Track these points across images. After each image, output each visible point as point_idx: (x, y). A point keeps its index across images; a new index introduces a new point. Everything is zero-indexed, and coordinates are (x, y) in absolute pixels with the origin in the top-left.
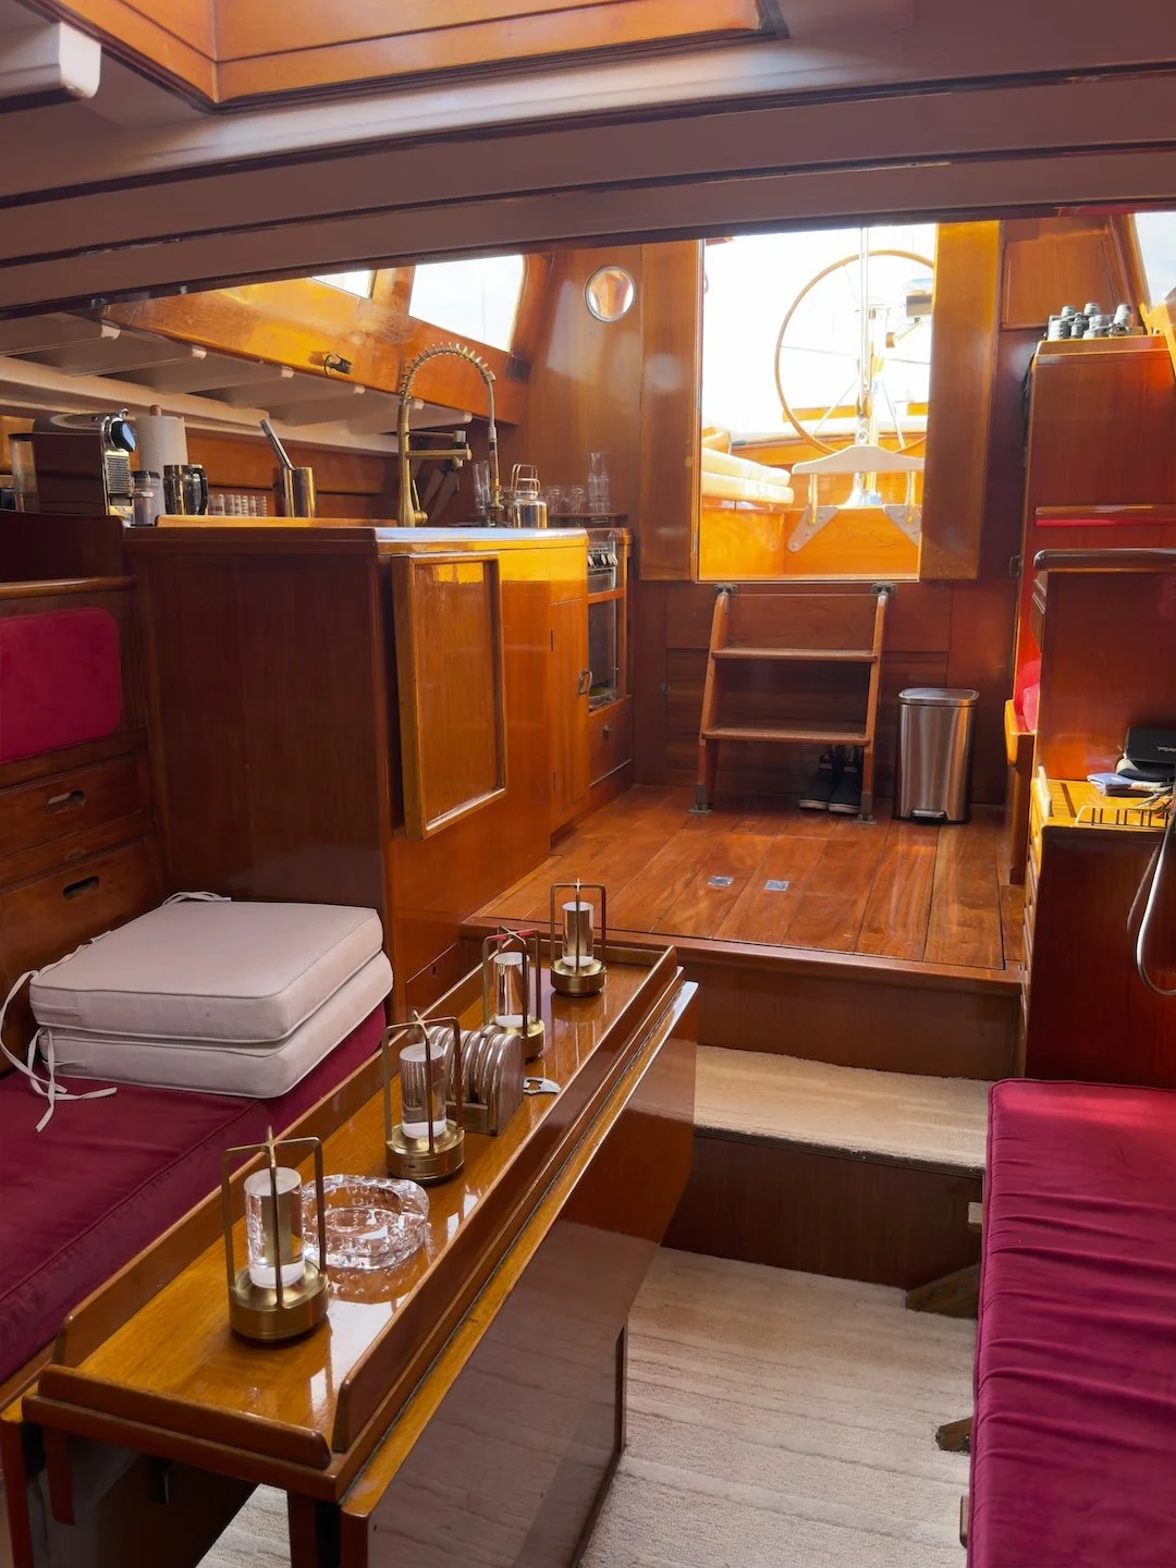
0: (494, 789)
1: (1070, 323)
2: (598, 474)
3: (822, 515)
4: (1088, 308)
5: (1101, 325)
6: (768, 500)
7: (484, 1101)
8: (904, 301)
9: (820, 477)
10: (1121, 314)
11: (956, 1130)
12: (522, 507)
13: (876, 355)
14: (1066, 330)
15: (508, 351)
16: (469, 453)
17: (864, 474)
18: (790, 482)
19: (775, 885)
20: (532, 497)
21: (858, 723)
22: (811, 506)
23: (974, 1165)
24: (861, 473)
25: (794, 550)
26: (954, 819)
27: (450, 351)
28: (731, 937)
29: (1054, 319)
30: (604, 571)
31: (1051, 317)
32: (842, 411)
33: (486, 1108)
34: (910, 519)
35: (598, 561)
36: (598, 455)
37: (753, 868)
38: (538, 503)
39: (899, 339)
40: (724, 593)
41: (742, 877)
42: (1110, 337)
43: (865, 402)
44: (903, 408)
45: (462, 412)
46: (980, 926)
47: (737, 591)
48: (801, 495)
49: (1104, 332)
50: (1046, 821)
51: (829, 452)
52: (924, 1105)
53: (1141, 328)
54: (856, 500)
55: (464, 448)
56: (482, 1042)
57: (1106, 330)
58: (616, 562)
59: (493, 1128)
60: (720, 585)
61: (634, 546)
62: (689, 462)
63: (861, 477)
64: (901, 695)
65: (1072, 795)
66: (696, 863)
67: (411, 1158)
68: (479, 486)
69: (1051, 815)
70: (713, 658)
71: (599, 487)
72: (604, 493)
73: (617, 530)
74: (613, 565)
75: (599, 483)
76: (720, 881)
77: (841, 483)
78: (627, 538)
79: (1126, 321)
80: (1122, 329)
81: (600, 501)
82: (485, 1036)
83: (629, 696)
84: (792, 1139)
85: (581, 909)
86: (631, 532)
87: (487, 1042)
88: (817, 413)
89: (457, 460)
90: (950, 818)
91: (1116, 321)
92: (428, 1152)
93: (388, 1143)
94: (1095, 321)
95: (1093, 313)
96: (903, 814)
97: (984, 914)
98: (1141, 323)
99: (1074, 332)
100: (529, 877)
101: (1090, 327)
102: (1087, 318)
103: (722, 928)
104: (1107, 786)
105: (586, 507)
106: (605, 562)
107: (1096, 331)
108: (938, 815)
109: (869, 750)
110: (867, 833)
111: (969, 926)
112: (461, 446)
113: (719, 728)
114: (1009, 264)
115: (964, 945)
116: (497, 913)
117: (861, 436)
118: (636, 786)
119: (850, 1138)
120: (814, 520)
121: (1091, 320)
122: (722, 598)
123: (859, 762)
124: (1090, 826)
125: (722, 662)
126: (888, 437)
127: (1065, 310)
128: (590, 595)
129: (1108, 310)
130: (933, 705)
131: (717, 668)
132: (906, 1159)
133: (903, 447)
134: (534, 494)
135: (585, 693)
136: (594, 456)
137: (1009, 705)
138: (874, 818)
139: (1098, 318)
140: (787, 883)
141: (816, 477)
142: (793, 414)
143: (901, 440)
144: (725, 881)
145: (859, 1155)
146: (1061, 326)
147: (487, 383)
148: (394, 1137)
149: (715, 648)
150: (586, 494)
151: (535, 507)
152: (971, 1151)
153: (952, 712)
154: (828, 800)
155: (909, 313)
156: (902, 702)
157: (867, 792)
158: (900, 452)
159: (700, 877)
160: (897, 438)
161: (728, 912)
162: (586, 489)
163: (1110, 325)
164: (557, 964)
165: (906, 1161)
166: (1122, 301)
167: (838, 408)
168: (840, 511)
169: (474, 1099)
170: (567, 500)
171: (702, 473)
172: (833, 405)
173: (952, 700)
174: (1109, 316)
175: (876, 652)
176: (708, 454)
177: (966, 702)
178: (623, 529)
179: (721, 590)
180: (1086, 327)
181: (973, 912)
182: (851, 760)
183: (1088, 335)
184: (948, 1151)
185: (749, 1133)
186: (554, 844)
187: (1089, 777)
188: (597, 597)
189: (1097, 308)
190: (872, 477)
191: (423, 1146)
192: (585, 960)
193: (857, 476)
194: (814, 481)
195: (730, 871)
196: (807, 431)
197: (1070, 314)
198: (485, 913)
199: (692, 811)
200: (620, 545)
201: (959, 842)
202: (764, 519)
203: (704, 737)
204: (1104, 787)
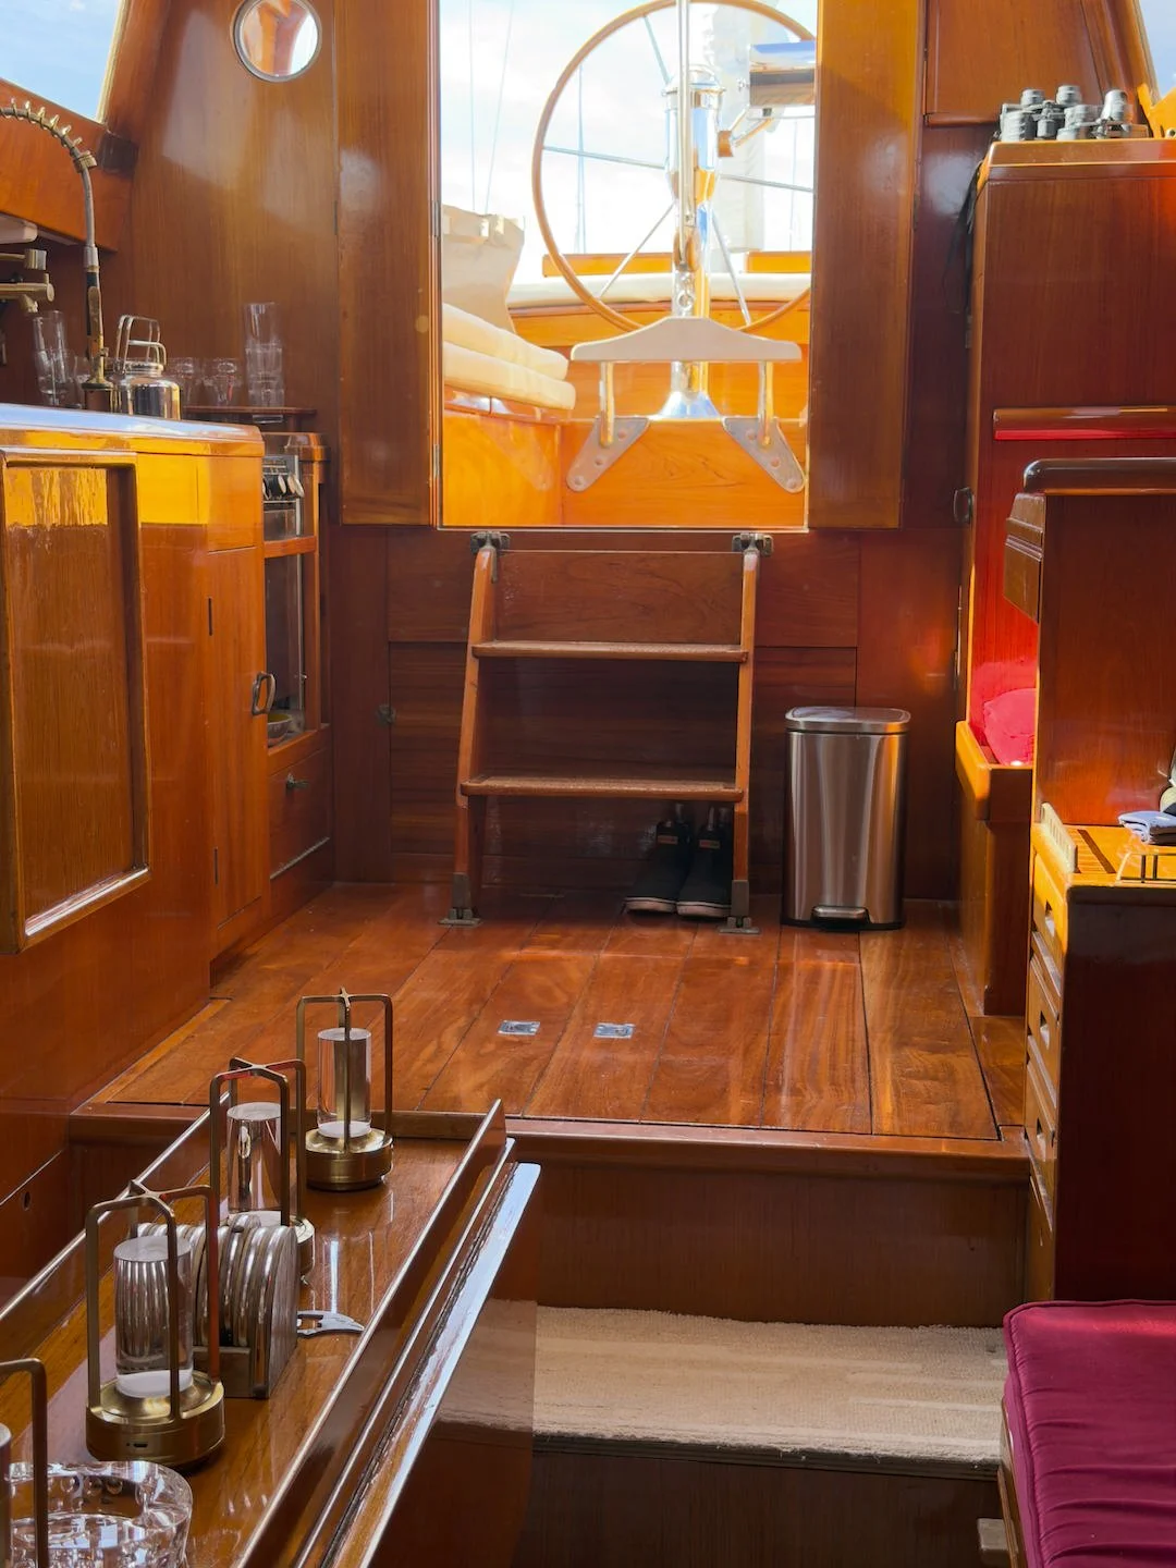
0: (128, 870)
1: (1035, 117)
2: (265, 339)
3: (624, 431)
4: (1062, 93)
5: (1085, 120)
6: (535, 398)
7: (243, 1341)
8: (746, 81)
9: (619, 368)
10: (1111, 105)
11: (942, 1406)
12: (136, 390)
13: (702, 168)
14: (1030, 128)
15: (100, 122)
16: (50, 289)
17: (687, 363)
18: (569, 373)
19: (607, 1030)
20: (152, 373)
21: (723, 767)
22: (604, 415)
23: (980, 1458)
24: (684, 362)
25: (580, 488)
26: (880, 921)
27: (13, 114)
28: (554, 1113)
29: (1009, 110)
30: (281, 506)
31: (1005, 106)
32: (645, 262)
33: (247, 1351)
34: (767, 440)
35: (272, 488)
36: (263, 310)
37: (570, 1006)
38: (164, 384)
39: (738, 144)
40: (488, 546)
41: (553, 1022)
42: (1099, 139)
43: (688, 246)
44: (738, 261)
45: (19, 222)
46: (950, 1076)
47: (512, 542)
48: (587, 398)
49: (1089, 132)
50: (1071, 880)
51: (628, 328)
52: (887, 1372)
53: (1146, 127)
54: (674, 407)
55: (42, 280)
56: (235, 1244)
57: (1091, 128)
58: (301, 492)
59: (260, 1385)
60: (481, 534)
61: (330, 465)
62: (422, 324)
63: (684, 370)
64: (789, 716)
65: (1100, 846)
66: (471, 1002)
67: (137, 1430)
68: (43, 355)
69: (1077, 871)
70: (475, 656)
71: (265, 362)
72: (276, 373)
73: (301, 437)
74: (296, 496)
75: (265, 354)
76: (517, 1028)
77: (647, 380)
78: (317, 452)
79: (1121, 115)
80: (1116, 128)
81: (268, 386)
82: (240, 1230)
83: (324, 726)
84: (682, 1440)
85: (352, 1038)
86: (323, 441)
87: (243, 1242)
88: (603, 263)
89: (29, 301)
90: (872, 920)
91: (1106, 114)
92: (170, 1417)
93: (93, 1410)
94: (1074, 115)
95: (1070, 101)
96: (799, 913)
97: (952, 1059)
98: (1142, 118)
99: (1042, 130)
100: (179, 1035)
101: (1067, 123)
102: (1062, 108)
103: (538, 1098)
104: (1152, 829)
105: (242, 394)
106: (284, 491)
107: (1078, 130)
108: (857, 913)
109: (742, 808)
110: (743, 947)
111: (935, 1079)
112: (36, 276)
113: (487, 777)
114: (937, 23)
115: (932, 1107)
116: (133, 1093)
117: (682, 301)
118: (338, 884)
119: (773, 1430)
120: (610, 439)
121: (1068, 112)
122: (486, 555)
123: (725, 832)
124: (1138, 884)
125: (488, 662)
126: (723, 306)
127: (1027, 96)
128: (266, 543)
129: (1093, 99)
130: (837, 731)
131: (482, 673)
132: (870, 1456)
133: (749, 323)
134: (156, 368)
135: (263, 712)
136: (256, 310)
137: (963, 731)
138: (754, 924)
139: (1079, 109)
140: (630, 1026)
141: (610, 366)
142: (566, 262)
143: (745, 311)
144: (528, 1028)
145: (795, 1455)
146: (1023, 120)
147: (81, 171)
148: (103, 1397)
149: (476, 638)
150: (243, 374)
151: (157, 390)
152: (971, 1437)
153: (867, 743)
154: (675, 896)
155: (754, 101)
156: (791, 727)
157: (741, 880)
158: (745, 331)
159: (482, 1024)
160: (739, 309)
161: (542, 1075)
162: (243, 364)
163: (1098, 121)
164: (309, 1136)
165: (870, 1460)
166: (1112, 85)
167: (638, 256)
168: (652, 424)
169: (227, 1339)
170: (208, 383)
171: (445, 345)
172: (630, 248)
173: (867, 724)
174: (1095, 107)
175: (746, 646)
176: (452, 315)
177: (894, 726)
178: (311, 435)
179: (482, 543)
180: (1059, 123)
181: (936, 1058)
182: (710, 828)
183: (1064, 136)
184: (934, 1440)
185: (609, 1436)
186: (214, 982)
187: (1122, 818)
188: (275, 548)
189: (1078, 96)
190: (702, 370)
191: (157, 1409)
192: (359, 1127)
193: (676, 366)
194: (608, 373)
195: (529, 1014)
196: (591, 291)
197: (1035, 101)
198: (110, 1097)
199: (446, 920)
200: (306, 462)
201: (895, 955)
202: (531, 432)
203: (464, 790)
204: (1146, 831)
